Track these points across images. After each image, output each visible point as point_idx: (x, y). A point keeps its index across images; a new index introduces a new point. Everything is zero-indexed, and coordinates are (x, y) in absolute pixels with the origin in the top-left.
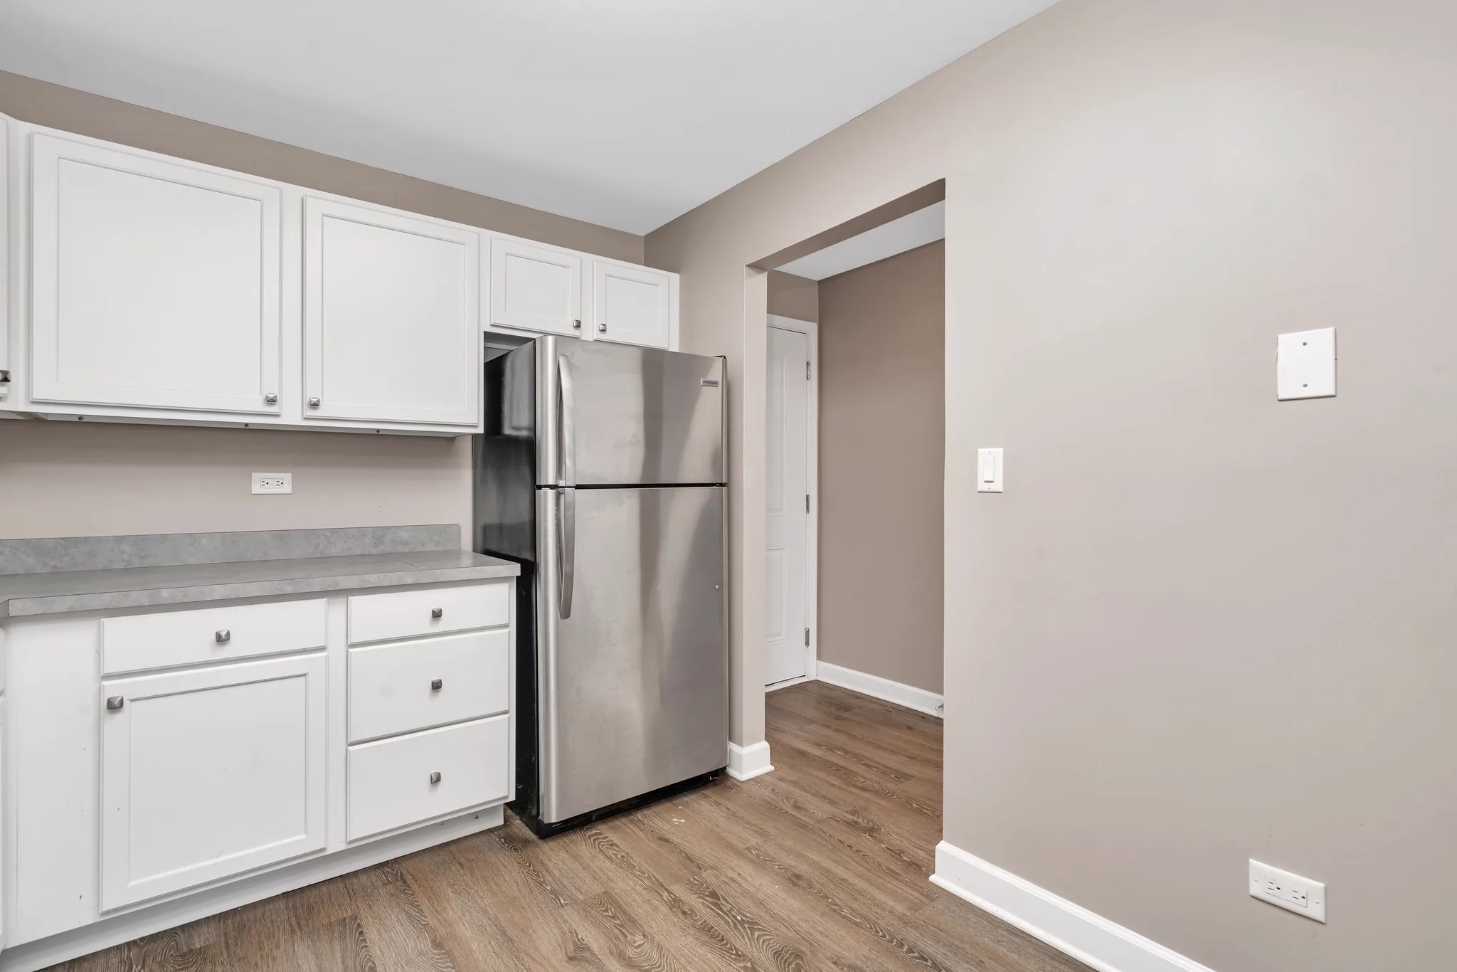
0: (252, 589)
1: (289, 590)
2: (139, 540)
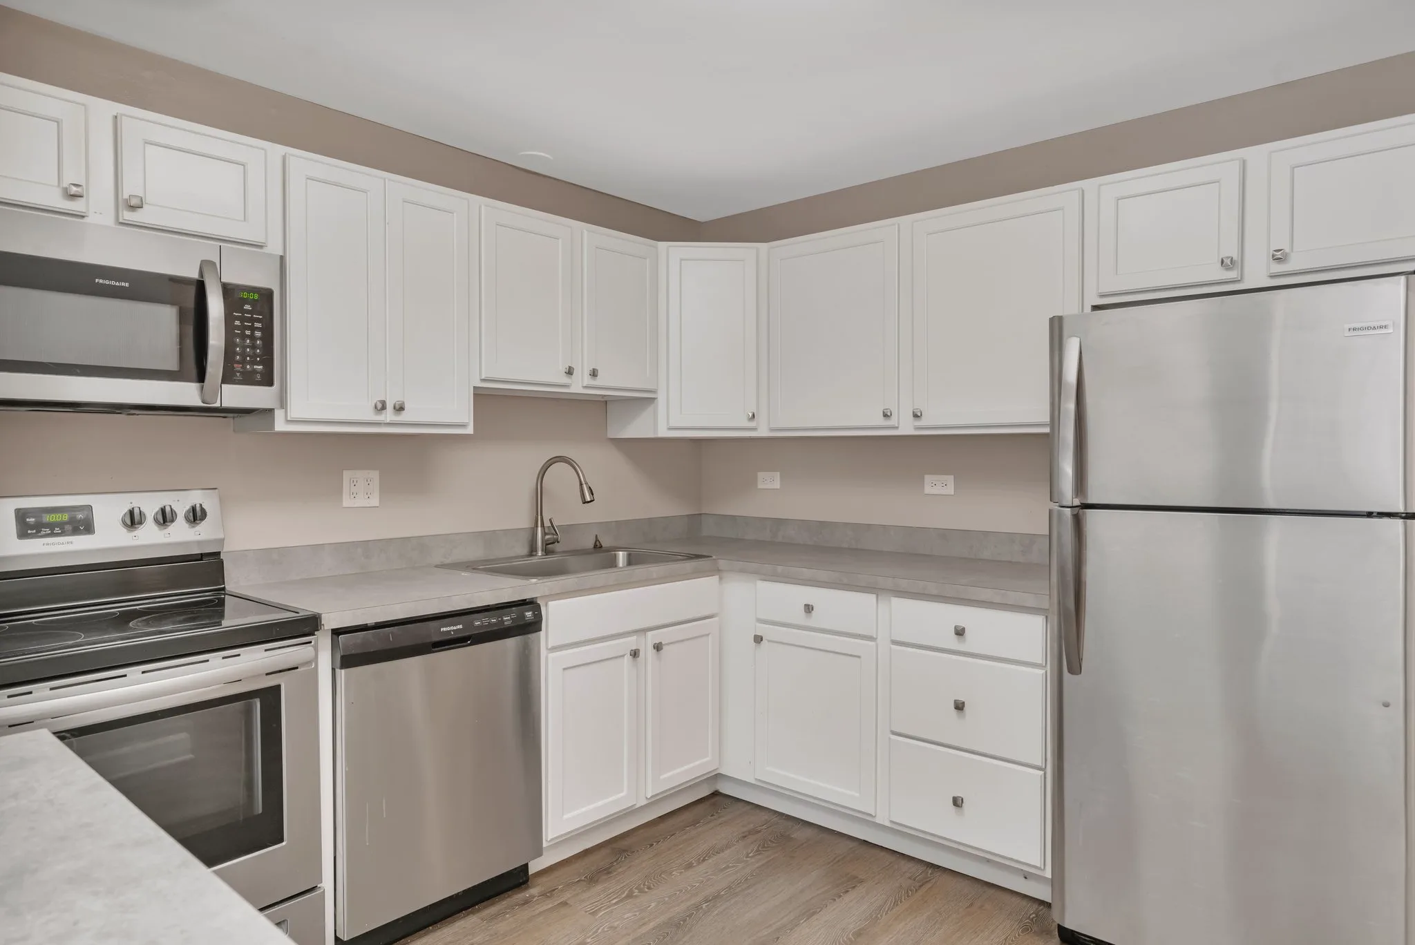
0: (823, 576)
1: (845, 581)
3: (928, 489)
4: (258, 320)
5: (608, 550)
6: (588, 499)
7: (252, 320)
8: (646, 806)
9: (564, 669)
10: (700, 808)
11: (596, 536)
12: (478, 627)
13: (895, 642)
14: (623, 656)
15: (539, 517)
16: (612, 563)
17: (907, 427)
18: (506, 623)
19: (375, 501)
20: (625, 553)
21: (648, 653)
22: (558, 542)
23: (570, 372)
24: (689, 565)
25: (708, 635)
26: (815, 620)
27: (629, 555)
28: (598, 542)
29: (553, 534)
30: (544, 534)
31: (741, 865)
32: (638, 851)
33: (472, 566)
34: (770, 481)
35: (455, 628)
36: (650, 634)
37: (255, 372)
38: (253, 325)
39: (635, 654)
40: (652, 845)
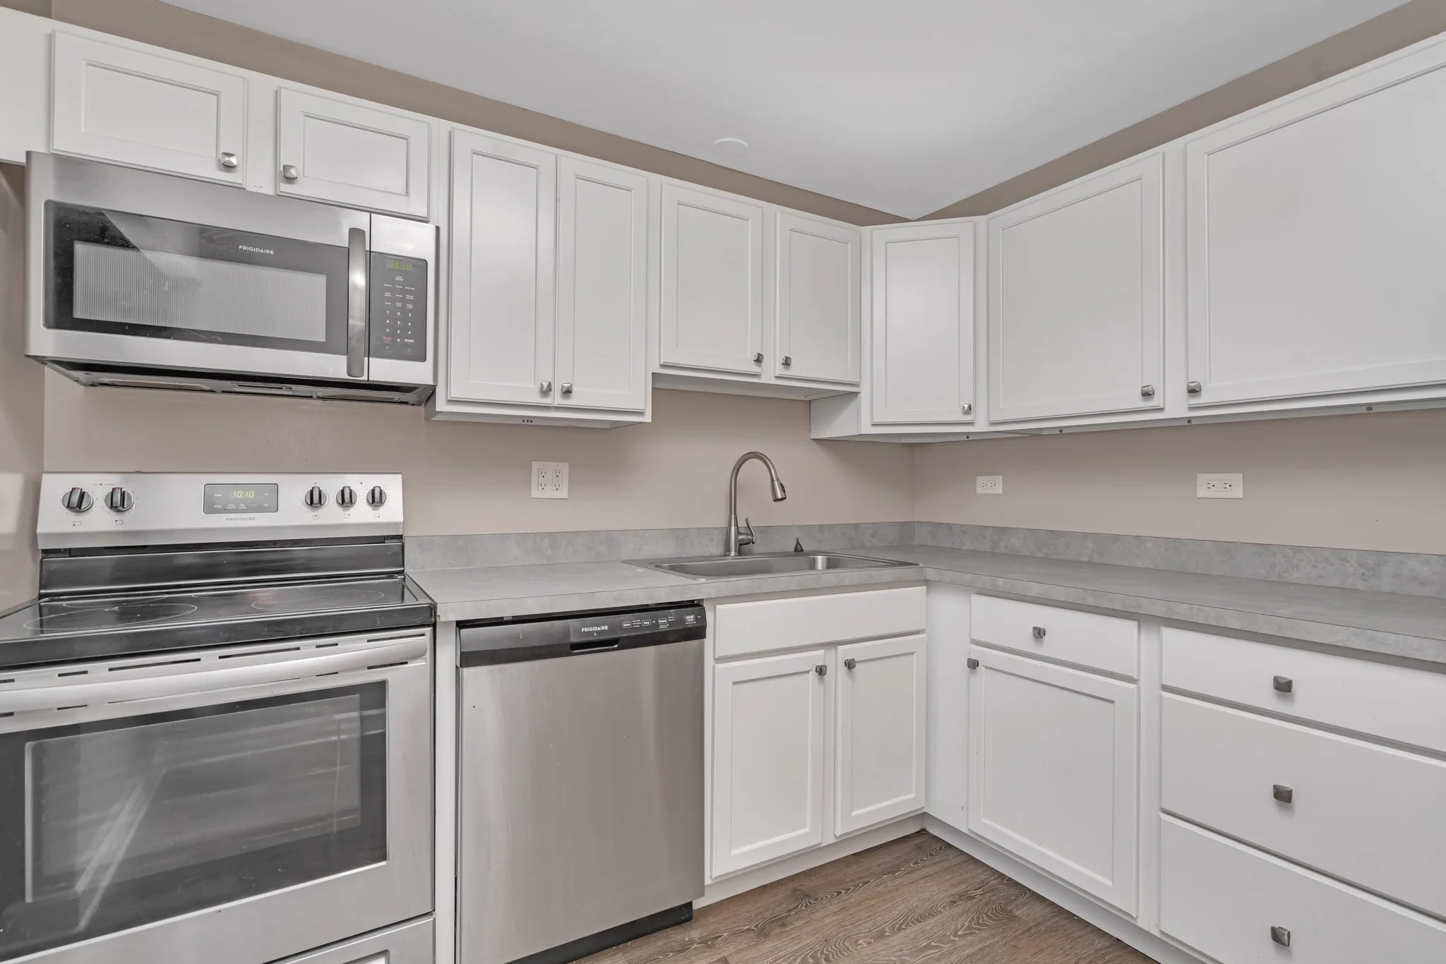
0: (1059, 593)
1: (1091, 601)
2: (1098, 537)
3: (1202, 492)
4: (410, 293)
5: (808, 554)
6: (780, 496)
7: (404, 292)
8: (833, 844)
9: (734, 683)
10: (905, 848)
11: (797, 539)
12: (627, 629)
13: (1165, 688)
14: (808, 672)
15: (733, 516)
16: (812, 566)
17: (1175, 406)
18: (661, 627)
19: (563, 493)
20: (825, 557)
21: (837, 671)
22: (753, 543)
23: (759, 360)
24: (890, 573)
25: (913, 653)
26: (1048, 648)
27: (829, 560)
28: (798, 546)
29: (748, 535)
30: (738, 533)
31: (946, 947)
32: (822, 899)
33: (657, 564)
34: (990, 486)
35: (599, 629)
36: (840, 648)
37: (407, 345)
38: (404, 297)
39: (821, 671)
40: (839, 893)
